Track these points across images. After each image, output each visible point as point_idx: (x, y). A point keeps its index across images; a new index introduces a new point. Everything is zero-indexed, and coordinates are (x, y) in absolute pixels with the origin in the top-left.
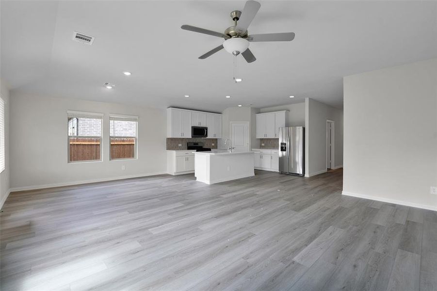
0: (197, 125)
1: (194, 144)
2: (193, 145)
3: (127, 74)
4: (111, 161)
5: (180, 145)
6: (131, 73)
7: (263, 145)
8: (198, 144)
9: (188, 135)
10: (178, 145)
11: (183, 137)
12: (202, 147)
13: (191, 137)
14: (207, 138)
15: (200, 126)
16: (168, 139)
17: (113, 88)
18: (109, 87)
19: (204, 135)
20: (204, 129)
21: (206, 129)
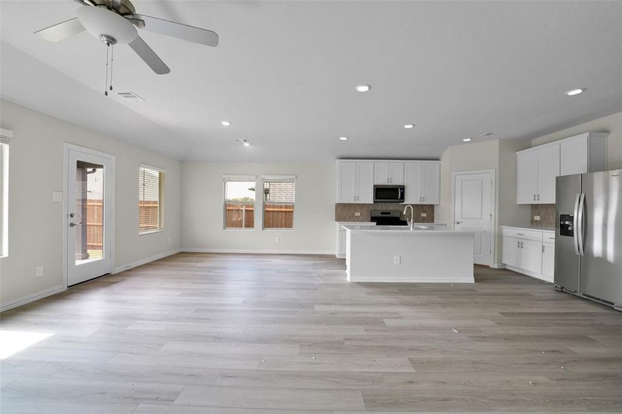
0: (383, 181)
1: (382, 213)
2: (380, 215)
3: (226, 124)
4: (264, 231)
5: (358, 214)
6: (230, 123)
7: (537, 218)
8: (389, 213)
9: (368, 198)
10: (353, 214)
11: (358, 202)
12: (398, 218)
13: (372, 203)
14: (404, 203)
15: (390, 184)
16: (338, 205)
17: (251, 144)
18: (247, 144)
19: (397, 199)
20: (397, 189)
21: (401, 189)
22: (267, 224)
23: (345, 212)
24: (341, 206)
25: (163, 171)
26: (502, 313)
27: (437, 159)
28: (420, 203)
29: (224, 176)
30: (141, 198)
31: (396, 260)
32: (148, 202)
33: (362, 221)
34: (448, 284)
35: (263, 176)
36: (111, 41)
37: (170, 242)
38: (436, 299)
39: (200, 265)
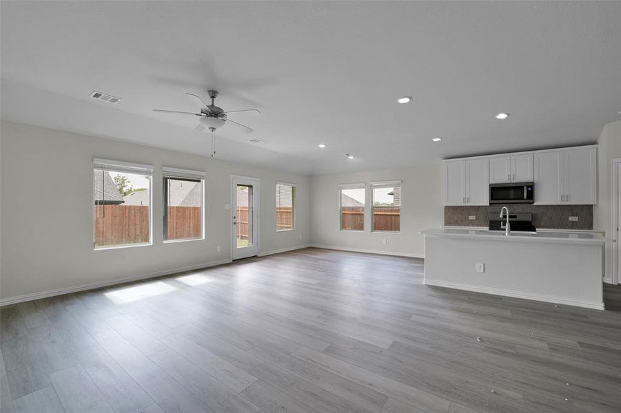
0: (502, 178)
3: (322, 146)
4: (372, 233)
5: (472, 218)
6: (325, 145)
8: (515, 217)
9: (484, 200)
10: (467, 218)
11: (469, 204)
12: (530, 223)
13: (488, 204)
14: (534, 204)
15: (512, 182)
16: (448, 208)
17: (354, 157)
18: (351, 157)
19: (523, 199)
20: (523, 187)
21: (528, 187)
22: (377, 226)
23: (457, 215)
24: (451, 210)
25: (294, 185)
26: (579, 343)
27: (595, 143)
28: (562, 204)
29: (339, 186)
30: (278, 206)
31: (479, 267)
32: (282, 208)
33: (478, 225)
34: (552, 305)
35: (371, 183)
36: (213, 129)
37: (301, 238)
38: (507, 313)
39: (313, 256)
